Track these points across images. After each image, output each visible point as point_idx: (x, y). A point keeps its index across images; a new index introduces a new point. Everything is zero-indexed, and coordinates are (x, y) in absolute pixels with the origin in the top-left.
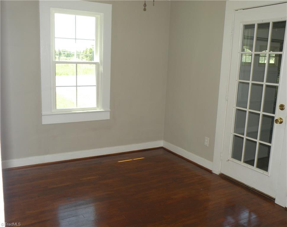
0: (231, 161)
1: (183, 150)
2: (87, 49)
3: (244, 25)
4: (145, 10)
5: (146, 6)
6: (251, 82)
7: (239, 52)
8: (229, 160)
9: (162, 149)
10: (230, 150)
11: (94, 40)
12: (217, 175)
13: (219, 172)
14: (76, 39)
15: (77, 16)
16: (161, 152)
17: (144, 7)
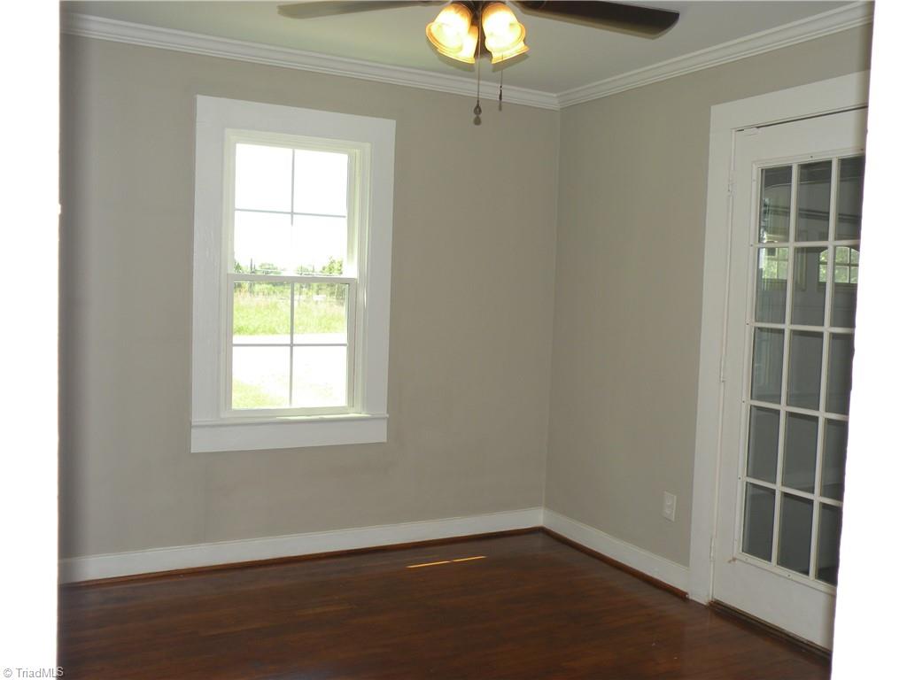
0: (740, 560)
1: (602, 534)
2: (332, 263)
3: (762, 170)
4: (477, 122)
5: (480, 111)
6: (787, 327)
7: (751, 243)
8: (734, 559)
9: (541, 535)
10: (737, 529)
11: (344, 217)
12: (703, 605)
13: (708, 595)
14: (292, 213)
15: (299, 152)
16: (539, 541)
17: (475, 116)
